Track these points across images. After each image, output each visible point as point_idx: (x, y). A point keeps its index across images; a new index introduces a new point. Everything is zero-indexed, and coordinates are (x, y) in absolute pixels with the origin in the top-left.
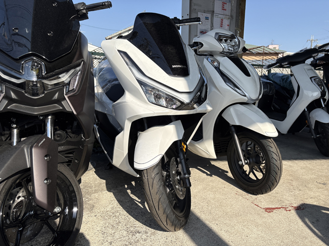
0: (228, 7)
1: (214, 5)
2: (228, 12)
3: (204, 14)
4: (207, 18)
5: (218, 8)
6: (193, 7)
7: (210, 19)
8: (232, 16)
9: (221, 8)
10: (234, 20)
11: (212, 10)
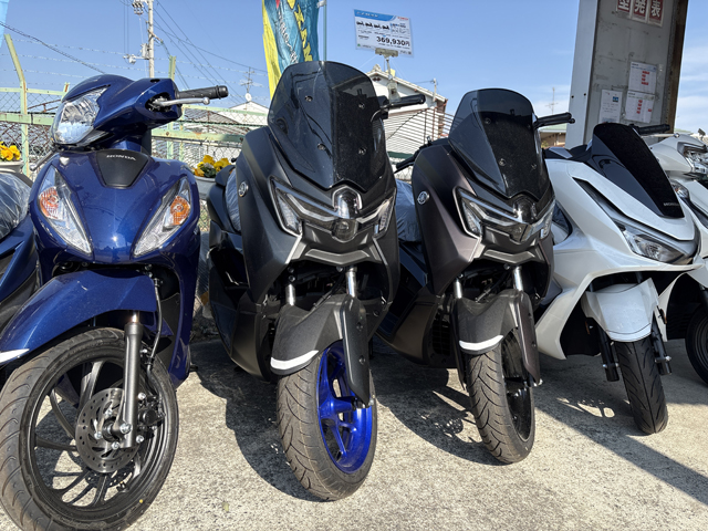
0: (651, 78)
1: (628, 76)
2: (651, 88)
3: (610, 92)
4: (615, 99)
5: (634, 82)
6: (595, 81)
7: (620, 101)
8: (657, 95)
9: (640, 81)
10: (661, 100)
11: (624, 84)
